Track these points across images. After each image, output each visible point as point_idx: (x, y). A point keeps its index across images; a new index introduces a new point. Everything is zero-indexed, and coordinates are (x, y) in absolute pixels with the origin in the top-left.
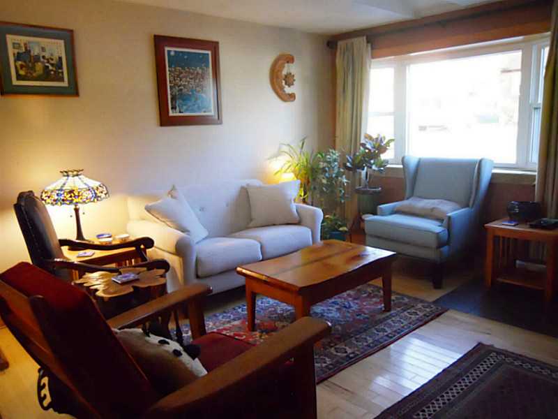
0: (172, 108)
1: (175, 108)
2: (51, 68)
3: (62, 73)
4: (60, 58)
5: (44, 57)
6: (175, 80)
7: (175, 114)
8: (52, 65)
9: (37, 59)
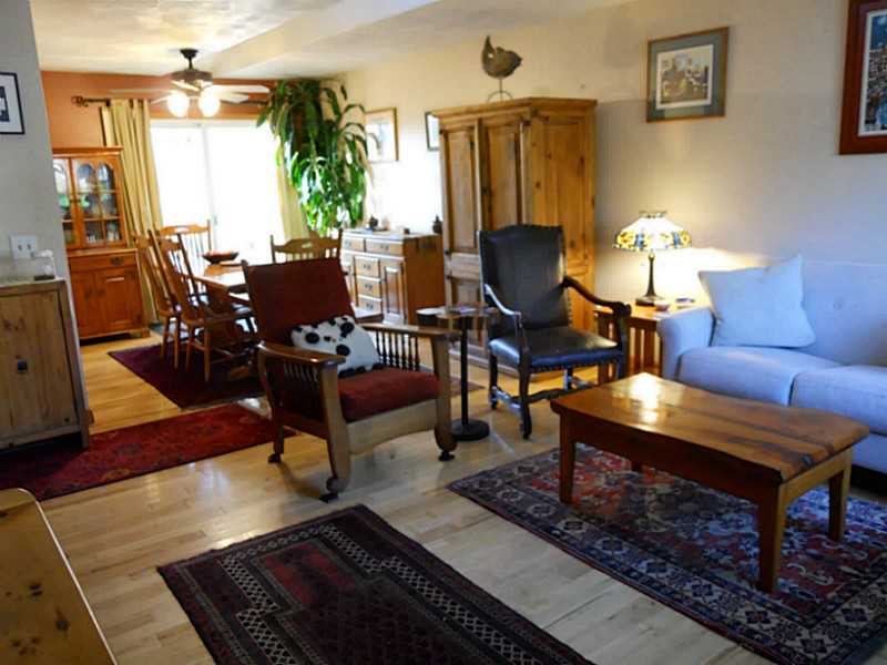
0: (867, 122)
1: (874, 122)
2: (695, 83)
3: (706, 87)
4: (706, 70)
5: (689, 72)
6: (880, 70)
7: (872, 133)
8: (697, 79)
9: (682, 75)
